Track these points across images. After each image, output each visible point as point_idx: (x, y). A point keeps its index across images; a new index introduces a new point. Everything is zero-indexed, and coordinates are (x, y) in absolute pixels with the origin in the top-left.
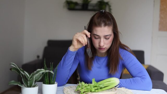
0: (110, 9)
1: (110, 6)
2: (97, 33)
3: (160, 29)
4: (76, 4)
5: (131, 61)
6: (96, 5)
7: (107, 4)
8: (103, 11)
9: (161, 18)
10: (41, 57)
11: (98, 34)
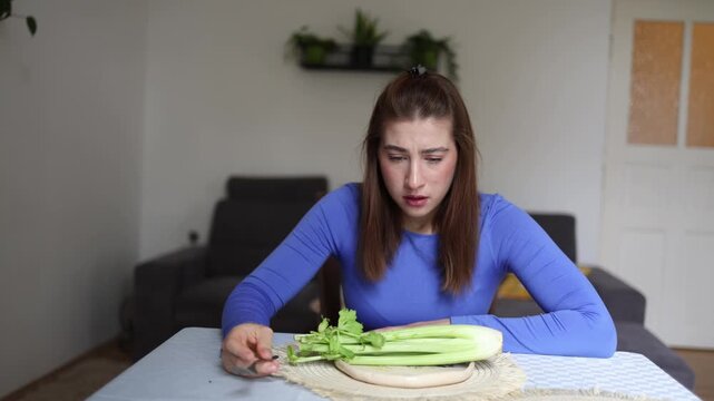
0: (452, 67)
1: (451, 55)
2: (398, 142)
3: (634, 138)
4: (330, 46)
5: (537, 254)
6: (403, 50)
7: (441, 46)
8: (422, 70)
9: (635, 96)
10: (203, 239)
11: (401, 145)
